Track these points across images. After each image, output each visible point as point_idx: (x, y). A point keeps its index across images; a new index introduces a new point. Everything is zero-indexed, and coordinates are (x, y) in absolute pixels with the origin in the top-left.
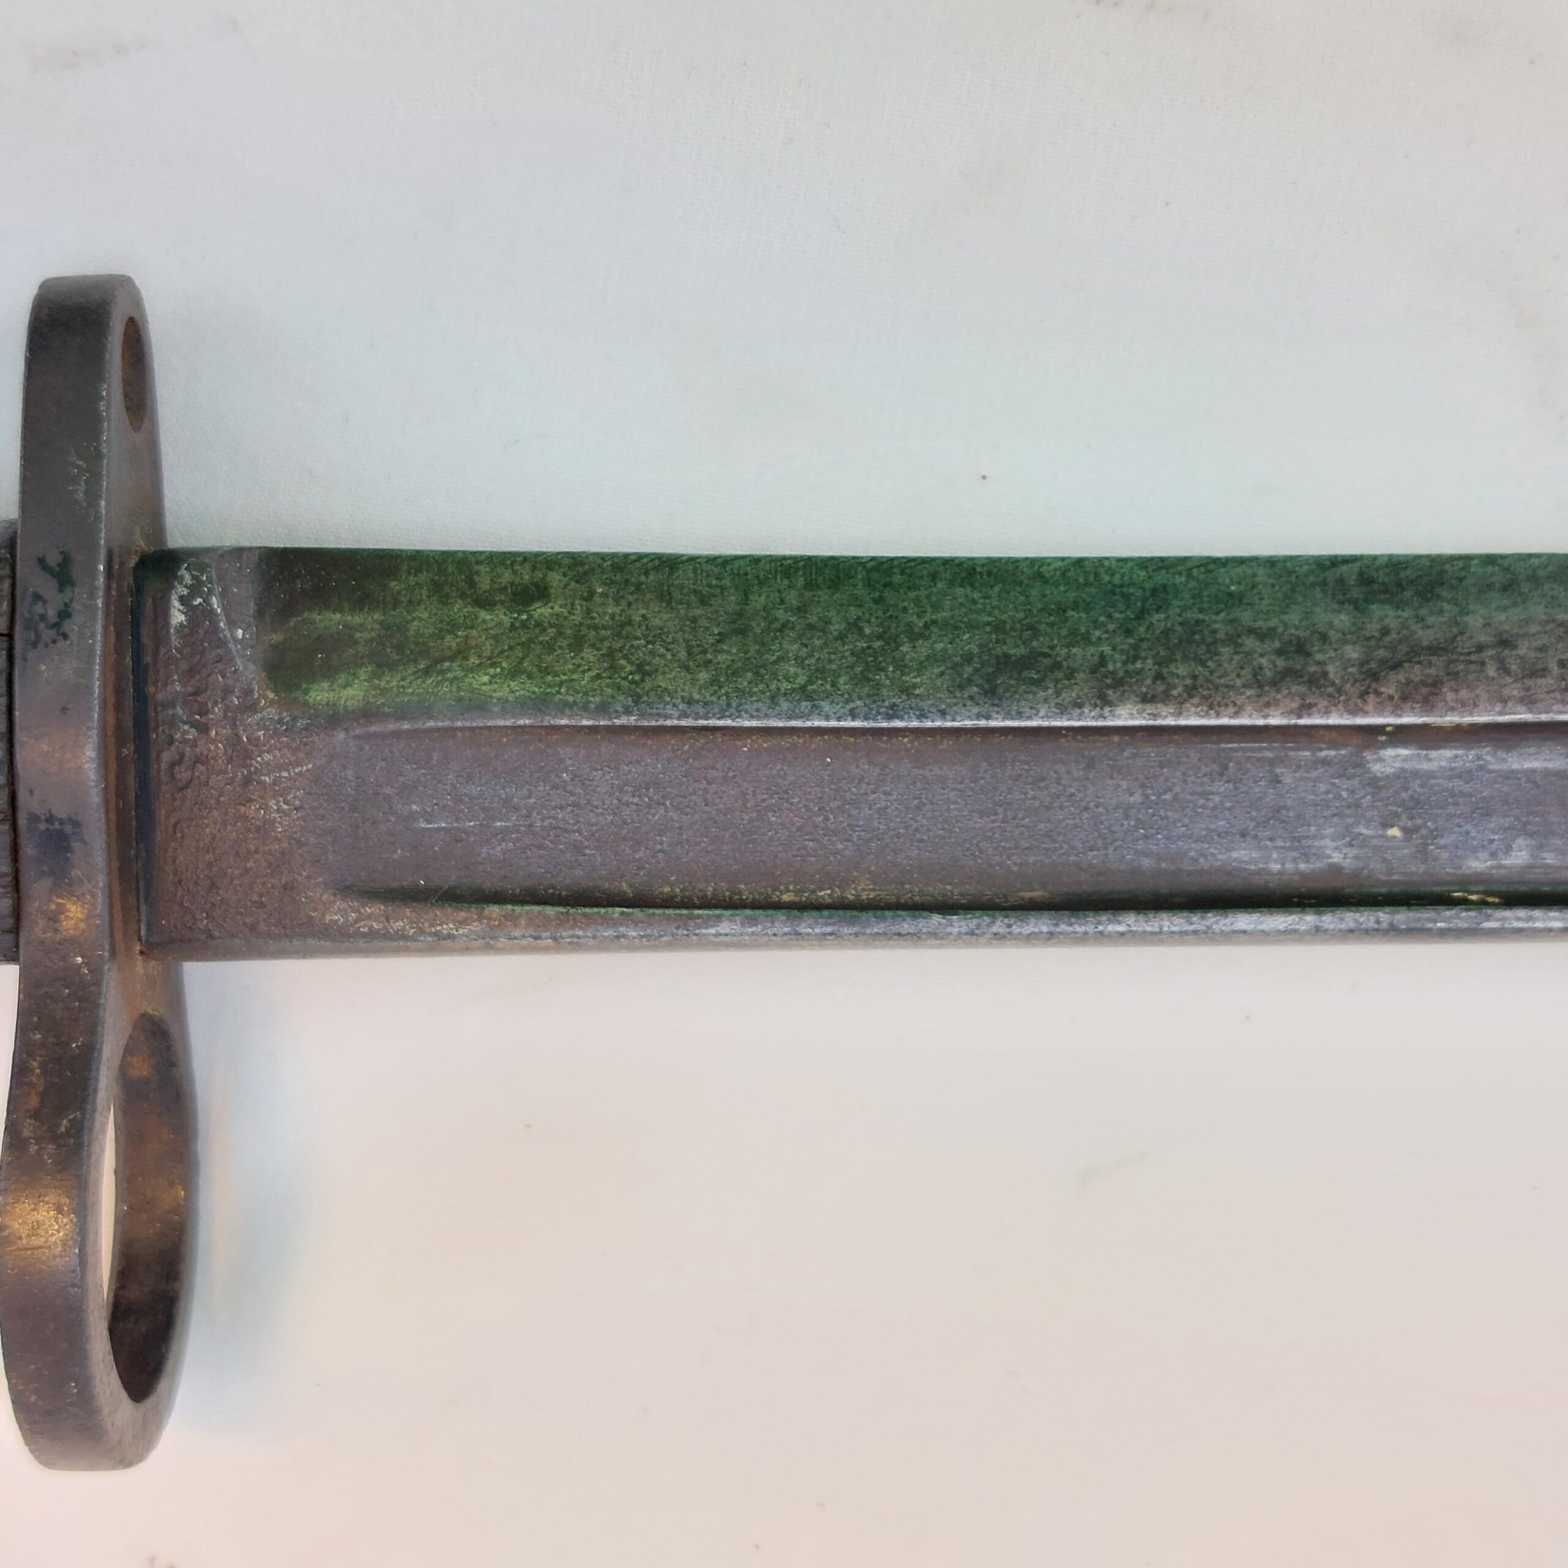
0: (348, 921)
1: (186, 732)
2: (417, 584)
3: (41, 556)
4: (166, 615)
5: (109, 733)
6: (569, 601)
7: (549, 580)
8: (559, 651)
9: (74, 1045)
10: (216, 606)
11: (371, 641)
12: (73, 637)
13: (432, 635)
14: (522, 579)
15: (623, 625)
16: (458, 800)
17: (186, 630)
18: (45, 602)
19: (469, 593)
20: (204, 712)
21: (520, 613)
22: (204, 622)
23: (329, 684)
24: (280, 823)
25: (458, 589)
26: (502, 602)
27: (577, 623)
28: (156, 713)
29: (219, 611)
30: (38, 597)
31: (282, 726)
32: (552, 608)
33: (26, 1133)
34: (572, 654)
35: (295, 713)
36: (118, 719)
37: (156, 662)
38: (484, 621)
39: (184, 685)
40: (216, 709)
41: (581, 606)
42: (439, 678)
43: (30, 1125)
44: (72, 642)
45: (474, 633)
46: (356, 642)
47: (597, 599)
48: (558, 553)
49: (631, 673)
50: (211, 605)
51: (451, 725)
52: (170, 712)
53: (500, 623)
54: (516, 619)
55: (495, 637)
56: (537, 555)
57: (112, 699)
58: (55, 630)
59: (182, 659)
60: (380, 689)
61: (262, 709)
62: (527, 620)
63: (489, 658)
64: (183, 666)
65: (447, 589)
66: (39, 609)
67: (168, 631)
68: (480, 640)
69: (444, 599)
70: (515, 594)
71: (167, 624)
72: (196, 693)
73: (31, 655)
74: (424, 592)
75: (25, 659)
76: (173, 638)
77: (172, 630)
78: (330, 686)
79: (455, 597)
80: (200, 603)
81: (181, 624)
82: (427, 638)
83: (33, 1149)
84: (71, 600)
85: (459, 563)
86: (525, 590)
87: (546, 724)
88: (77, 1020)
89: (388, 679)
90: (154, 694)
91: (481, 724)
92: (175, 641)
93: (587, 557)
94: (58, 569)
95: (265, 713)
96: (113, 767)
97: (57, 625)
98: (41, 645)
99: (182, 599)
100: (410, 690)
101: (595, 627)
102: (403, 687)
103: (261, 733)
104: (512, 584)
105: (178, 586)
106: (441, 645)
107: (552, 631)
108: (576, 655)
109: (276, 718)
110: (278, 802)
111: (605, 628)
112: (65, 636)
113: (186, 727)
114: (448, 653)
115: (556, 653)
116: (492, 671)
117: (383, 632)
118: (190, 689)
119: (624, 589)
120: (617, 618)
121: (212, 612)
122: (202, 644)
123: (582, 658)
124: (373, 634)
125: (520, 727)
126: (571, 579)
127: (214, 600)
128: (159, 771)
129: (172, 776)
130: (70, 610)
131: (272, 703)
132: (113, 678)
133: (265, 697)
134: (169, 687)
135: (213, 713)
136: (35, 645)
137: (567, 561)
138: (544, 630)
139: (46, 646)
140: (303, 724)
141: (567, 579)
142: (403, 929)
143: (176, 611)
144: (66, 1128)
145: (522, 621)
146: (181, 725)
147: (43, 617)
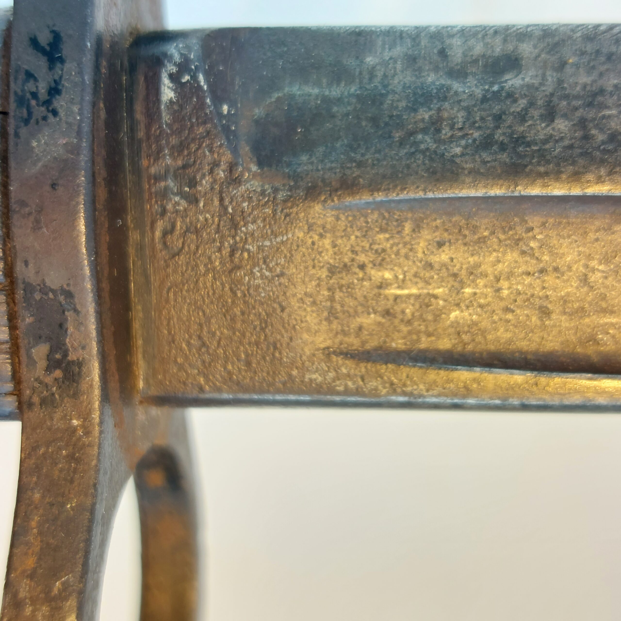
0: (325, 379)
1: (178, 204)
2: (391, 58)
3: (33, 37)
4: (157, 92)
5: (99, 206)
6: (540, 72)
7: (519, 52)
8: (530, 122)
9: (69, 506)
10: (202, 83)
11: (348, 115)
12: (62, 113)
13: (407, 108)
14: (493, 51)
15: (595, 95)
16: (429, 266)
17: (176, 107)
18: (36, 80)
19: (441, 66)
20: (193, 183)
21: (492, 84)
22: (191, 98)
23: (308, 157)
24: (263, 289)
25: (431, 63)
26: (474, 75)
27: (548, 94)
28: (150, 186)
29: (205, 87)
30: (29, 75)
31: (264, 198)
32: (523, 79)
33: (22, 594)
34: (543, 125)
35: (277, 184)
36: (110, 192)
37: (148, 138)
38: (456, 93)
39: (174, 159)
40: (204, 182)
41: (552, 77)
42: (413, 150)
43: (26, 585)
44: (61, 119)
45: (446, 105)
46: (333, 116)
47: (569, 70)
48: (528, 26)
49: (603, 143)
50: (198, 82)
51: (423, 196)
52: (163, 184)
53: (471, 95)
54: (488, 90)
55: (468, 109)
56: (507, 28)
57: (102, 173)
58: (45, 107)
59: (172, 135)
60: (355, 161)
61: (247, 181)
62: (498, 92)
63: (461, 129)
64: (174, 141)
65: (420, 63)
66: (30, 86)
67: (159, 108)
68: (452, 112)
69: (417, 73)
70: (485, 66)
71: (158, 101)
72: (185, 167)
73: (23, 131)
74: (399, 66)
75: (17, 135)
76: (164, 114)
77: (163, 107)
78: (309, 159)
79: (429, 70)
80: (188, 80)
81: (171, 101)
82: (400, 111)
83: (28, 610)
84: (61, 77)
85: (431, 37)
86: (497, 61)
87: (516, 194)
88: (72, 481)
89: (363, 151)
90: (148, 167)
91: (452, 195)
92: (166, 117)
93: (556, 30)
94: (48, 48)
95: (248, 185)
96: (105, 238)
97: (47, 103)
98: (33, 121)
99: (171, 77)
100: (385, 163)
101: (566, 97)
102: (378, 160)
103: (245, 204)
104: (484, 56)
105: (168, 65)
106: (414, 118)
107: (523, 103)
108: (547, 126)
109: (259, 190)
110: (261, 269)
111: (577, 97)
112: (55, 113)
113: (177, 199)
114: (421, 125)
115: (527, 124)
116: (463, 142)
117: (359, 106)
118: (180, 163)
119: (594, 60)
120: (588, 88)
121: (200, 87)
122: (190, 120)
123: (553, 129)
124: (349, 108)
125: (490, 197)
126: (542, 50)
127: (201, 78)
128: (153, 239)
129: (165, 243)
130: (60, 87)
131: (255, 175)
132: (104, 153)
133: (249, 170)
134: (161, 161)
135: (201, 185)
136: (27, 122)
137: (538, 33)
138: (515, 101)
139: (37, 122)
140: (283, 196)
141: (536, 51)
142: (376, 389)
143: (166, 88)
144: (59, 590)
145: (493, 92)
146: (172, 196)
147: (34, 95)
